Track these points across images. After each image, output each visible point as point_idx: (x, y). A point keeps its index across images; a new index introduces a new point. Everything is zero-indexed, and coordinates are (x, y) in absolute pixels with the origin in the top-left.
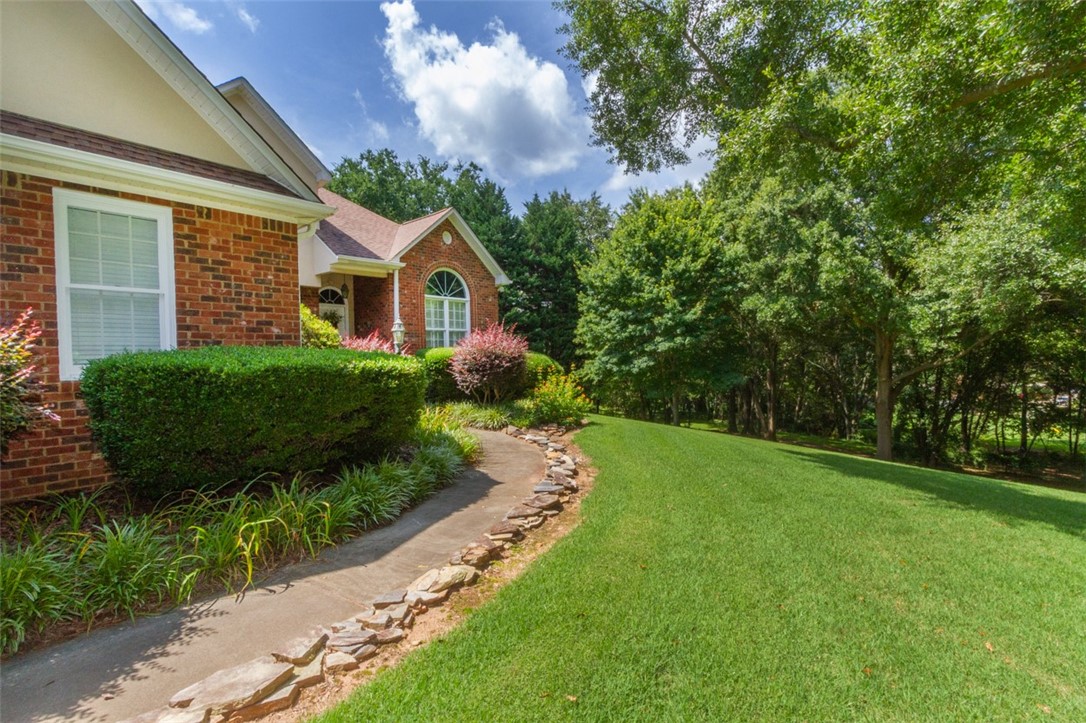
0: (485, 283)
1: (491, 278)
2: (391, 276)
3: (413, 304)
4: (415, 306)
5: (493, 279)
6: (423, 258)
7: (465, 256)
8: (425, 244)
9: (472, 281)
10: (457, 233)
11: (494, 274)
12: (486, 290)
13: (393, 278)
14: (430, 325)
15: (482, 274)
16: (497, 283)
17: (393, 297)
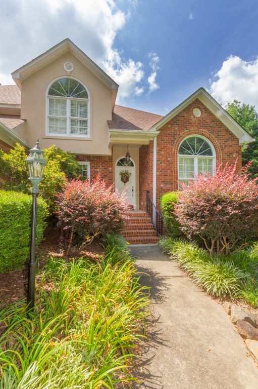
0: (230, 143)
1: (235, 139)
2: (152, 142)
3: (169, 161)
4: (170, 163)
5: (238, 140)
6: (176, 128)
7: (212, 124)
8: (178, 118)
9: (217, 142)
10: (206, 109)
11: (238, 136)
12: (231, 148)
13: (153, 144)
14: (182, 175)
15: (227, 136)
16: (241, 142)
17: (153, 156)
